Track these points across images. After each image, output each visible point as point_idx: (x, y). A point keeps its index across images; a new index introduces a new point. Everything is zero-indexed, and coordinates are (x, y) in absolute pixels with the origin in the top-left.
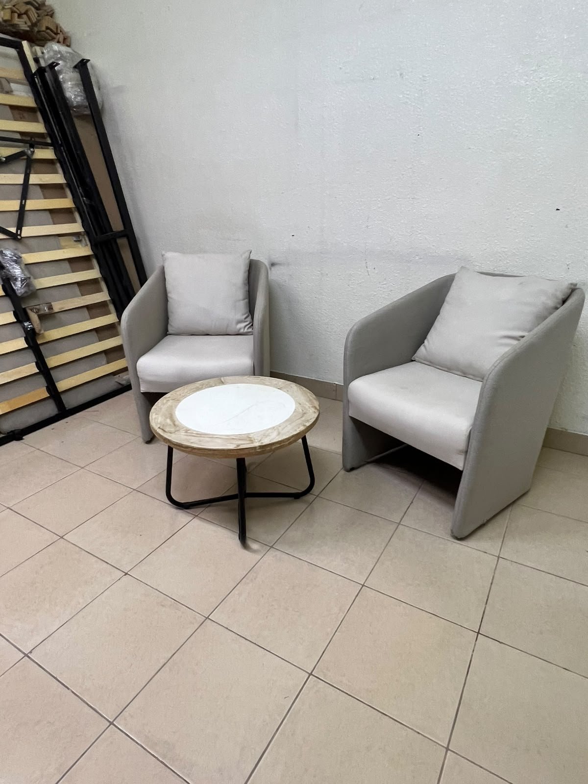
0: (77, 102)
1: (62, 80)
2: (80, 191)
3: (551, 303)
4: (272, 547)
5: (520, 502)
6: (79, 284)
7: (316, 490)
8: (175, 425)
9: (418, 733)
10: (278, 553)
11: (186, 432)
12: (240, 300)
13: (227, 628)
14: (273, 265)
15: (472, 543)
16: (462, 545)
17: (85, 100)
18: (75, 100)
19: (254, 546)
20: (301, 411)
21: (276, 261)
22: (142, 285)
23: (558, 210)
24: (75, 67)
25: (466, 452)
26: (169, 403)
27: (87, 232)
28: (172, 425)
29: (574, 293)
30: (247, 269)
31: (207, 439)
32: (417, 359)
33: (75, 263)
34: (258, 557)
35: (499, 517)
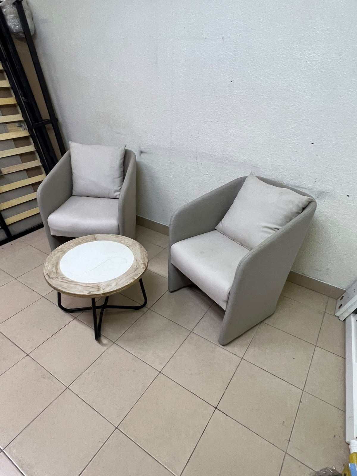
0: (16, 30)
1: (5, 13)
2: (20, 92)
3: (295, 209)
4: (114, 343)
5: (266, 321)
6: (20, 155)
7: (149, 304)
8: (57, 272)
9: (166, 468)
10: (117, 347)
11: (62, 279)
12: (116, 178)
13: (77, 395)
14: (141, 152)
15: (229, 348)
16: (224, 349)
17: (21, 28)
18: (14, 28)
19: (104, 341)
20: (135, 266)
21: (143, 150)
22: (62, 155)
23: (312, 144)
24: (14, 4)
25: (227, 302)
26: (58, 254)
27: (26, 120)
28: (56, 273)
29: (310, 204)
30: (123, 157)
31: (73, 285)
32: (217, 229)
33: (18, 142)
34: (105, 348)
35: (250, 332)
